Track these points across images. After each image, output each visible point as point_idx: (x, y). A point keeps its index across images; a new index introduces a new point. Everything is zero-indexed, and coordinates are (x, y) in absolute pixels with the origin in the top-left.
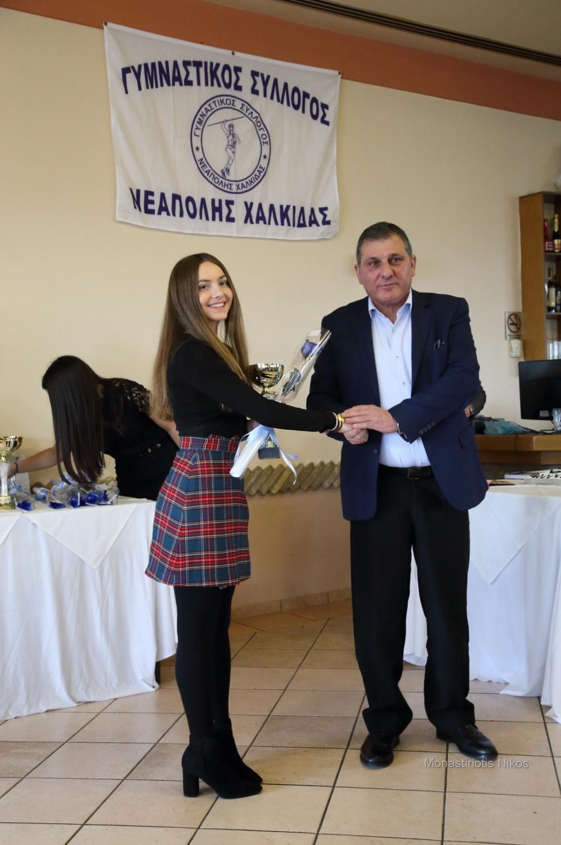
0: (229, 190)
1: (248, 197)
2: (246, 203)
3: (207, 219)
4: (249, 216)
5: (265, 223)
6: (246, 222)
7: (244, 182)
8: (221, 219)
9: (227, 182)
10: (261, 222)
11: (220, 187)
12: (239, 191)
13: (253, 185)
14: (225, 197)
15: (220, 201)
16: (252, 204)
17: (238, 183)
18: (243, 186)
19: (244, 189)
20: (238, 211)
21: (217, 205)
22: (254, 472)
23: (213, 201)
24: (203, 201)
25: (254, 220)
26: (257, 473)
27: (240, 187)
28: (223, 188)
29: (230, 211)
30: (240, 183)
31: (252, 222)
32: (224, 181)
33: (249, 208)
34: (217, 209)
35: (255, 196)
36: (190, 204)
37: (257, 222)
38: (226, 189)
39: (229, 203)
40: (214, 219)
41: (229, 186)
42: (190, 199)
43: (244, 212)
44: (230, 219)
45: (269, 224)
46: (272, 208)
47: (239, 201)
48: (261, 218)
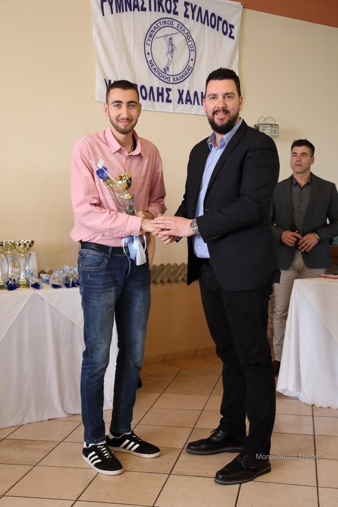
0: (168, 81)
1: (180, 86)
2: (179, 90)
3: (154, 100)
4: (181, 98)
5: (191, 103)
6: (179, 103)
7: (178, 76)
8: (163, 101)
9: (167, 76)
10: (189, 103)
11: (163, 79)
12: (175, 82)
13: (184, 78)
14: (166, 86)
15: (162, 89)
16: (183, 91)
17: (174, 77)
18: (177, 79)
19: (178, 81)
20: (174, 96)
21: (160, 91)
22: (180, 266)
23: (158, 88)
24: (151, 88)
25: (184, 102)
26: (182, 267)
27: (176, 79)
28: (164, 80)
29: (169, 95)
30: (176, 77)
31: (183, 103)
32: (165, 75)
33: (181, 93)
34: (160, 94)
35: (185, 86)
36: (143, 90)
37: (186, 103)
38: (166, 81)
39: (168, 90)
40: (158, 100)
41: (168, 79)
42: (143, 87)
43: (177, 96)
44: (168, 101)
45: (194, 104)
46: (196, 94)
47: (175, 88)
48: (188, 100)
